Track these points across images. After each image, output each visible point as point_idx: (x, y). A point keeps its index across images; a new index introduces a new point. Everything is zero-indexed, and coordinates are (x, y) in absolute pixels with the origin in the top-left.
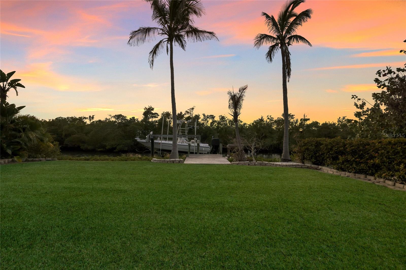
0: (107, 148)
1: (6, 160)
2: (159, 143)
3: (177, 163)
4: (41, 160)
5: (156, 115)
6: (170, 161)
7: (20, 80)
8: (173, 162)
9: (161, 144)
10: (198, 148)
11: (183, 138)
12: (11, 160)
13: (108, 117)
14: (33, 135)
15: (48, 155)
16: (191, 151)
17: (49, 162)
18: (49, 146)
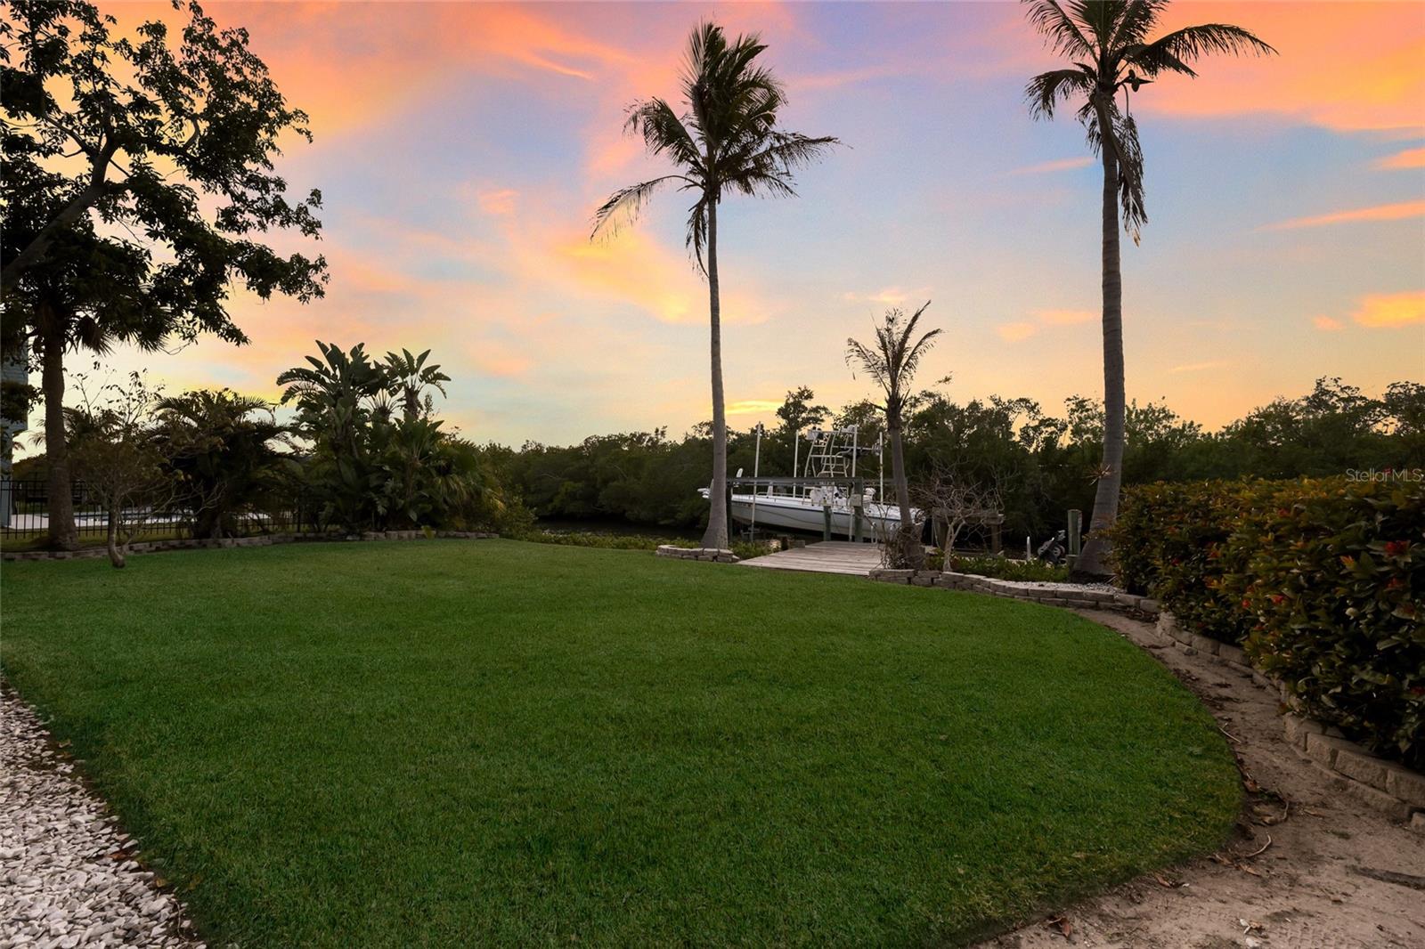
0: (680, 516)
1: (405, 534)
2: (750, 504)
3: (707, 559)
4: (468, 537)
5: (817, 414)
6: (689, 553)
7: (438, 366)
8: (696, 556)
9: (753, 506)
10: (858, 523)
11: (825, 488)
12: (413, 533)
13: (691, 432)
14: (457, 482)
15: (498, 528)
16: (833, 530)
17: (482, 541)
18: (496, 507)
